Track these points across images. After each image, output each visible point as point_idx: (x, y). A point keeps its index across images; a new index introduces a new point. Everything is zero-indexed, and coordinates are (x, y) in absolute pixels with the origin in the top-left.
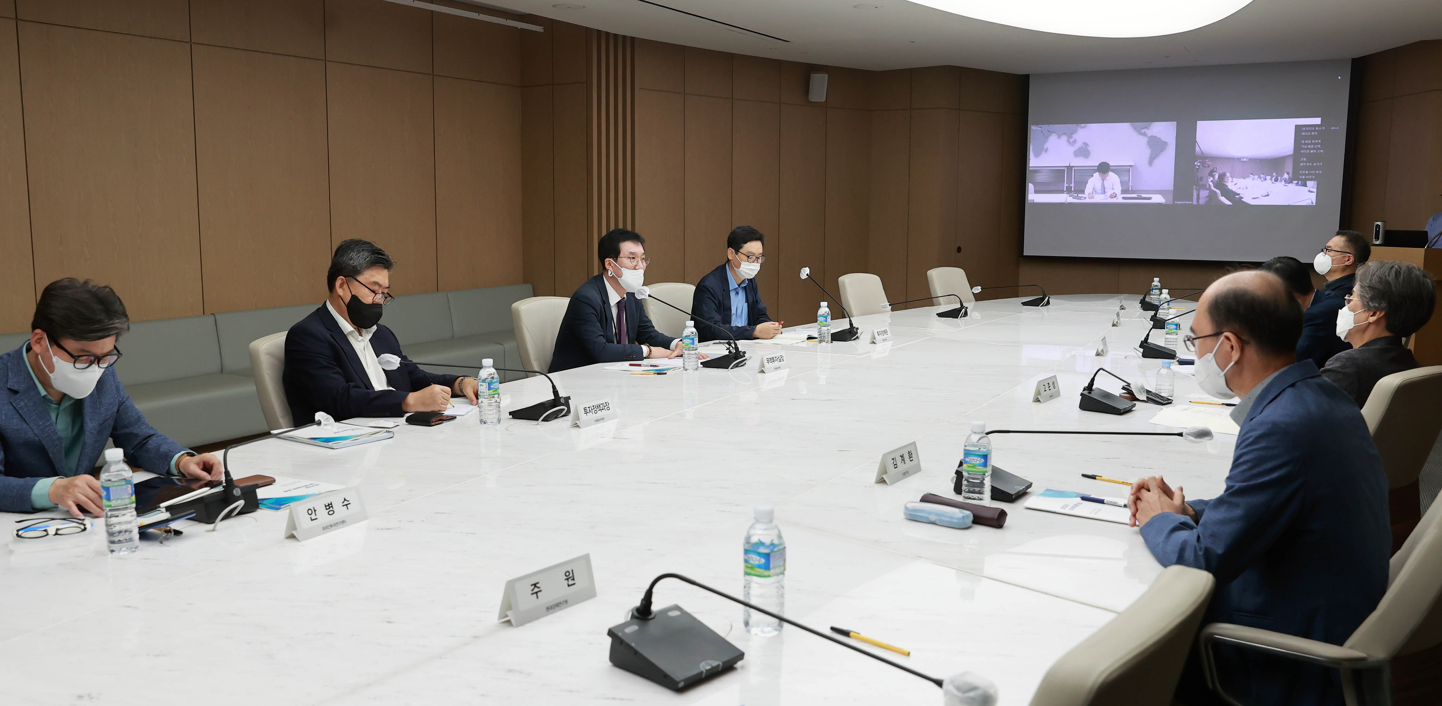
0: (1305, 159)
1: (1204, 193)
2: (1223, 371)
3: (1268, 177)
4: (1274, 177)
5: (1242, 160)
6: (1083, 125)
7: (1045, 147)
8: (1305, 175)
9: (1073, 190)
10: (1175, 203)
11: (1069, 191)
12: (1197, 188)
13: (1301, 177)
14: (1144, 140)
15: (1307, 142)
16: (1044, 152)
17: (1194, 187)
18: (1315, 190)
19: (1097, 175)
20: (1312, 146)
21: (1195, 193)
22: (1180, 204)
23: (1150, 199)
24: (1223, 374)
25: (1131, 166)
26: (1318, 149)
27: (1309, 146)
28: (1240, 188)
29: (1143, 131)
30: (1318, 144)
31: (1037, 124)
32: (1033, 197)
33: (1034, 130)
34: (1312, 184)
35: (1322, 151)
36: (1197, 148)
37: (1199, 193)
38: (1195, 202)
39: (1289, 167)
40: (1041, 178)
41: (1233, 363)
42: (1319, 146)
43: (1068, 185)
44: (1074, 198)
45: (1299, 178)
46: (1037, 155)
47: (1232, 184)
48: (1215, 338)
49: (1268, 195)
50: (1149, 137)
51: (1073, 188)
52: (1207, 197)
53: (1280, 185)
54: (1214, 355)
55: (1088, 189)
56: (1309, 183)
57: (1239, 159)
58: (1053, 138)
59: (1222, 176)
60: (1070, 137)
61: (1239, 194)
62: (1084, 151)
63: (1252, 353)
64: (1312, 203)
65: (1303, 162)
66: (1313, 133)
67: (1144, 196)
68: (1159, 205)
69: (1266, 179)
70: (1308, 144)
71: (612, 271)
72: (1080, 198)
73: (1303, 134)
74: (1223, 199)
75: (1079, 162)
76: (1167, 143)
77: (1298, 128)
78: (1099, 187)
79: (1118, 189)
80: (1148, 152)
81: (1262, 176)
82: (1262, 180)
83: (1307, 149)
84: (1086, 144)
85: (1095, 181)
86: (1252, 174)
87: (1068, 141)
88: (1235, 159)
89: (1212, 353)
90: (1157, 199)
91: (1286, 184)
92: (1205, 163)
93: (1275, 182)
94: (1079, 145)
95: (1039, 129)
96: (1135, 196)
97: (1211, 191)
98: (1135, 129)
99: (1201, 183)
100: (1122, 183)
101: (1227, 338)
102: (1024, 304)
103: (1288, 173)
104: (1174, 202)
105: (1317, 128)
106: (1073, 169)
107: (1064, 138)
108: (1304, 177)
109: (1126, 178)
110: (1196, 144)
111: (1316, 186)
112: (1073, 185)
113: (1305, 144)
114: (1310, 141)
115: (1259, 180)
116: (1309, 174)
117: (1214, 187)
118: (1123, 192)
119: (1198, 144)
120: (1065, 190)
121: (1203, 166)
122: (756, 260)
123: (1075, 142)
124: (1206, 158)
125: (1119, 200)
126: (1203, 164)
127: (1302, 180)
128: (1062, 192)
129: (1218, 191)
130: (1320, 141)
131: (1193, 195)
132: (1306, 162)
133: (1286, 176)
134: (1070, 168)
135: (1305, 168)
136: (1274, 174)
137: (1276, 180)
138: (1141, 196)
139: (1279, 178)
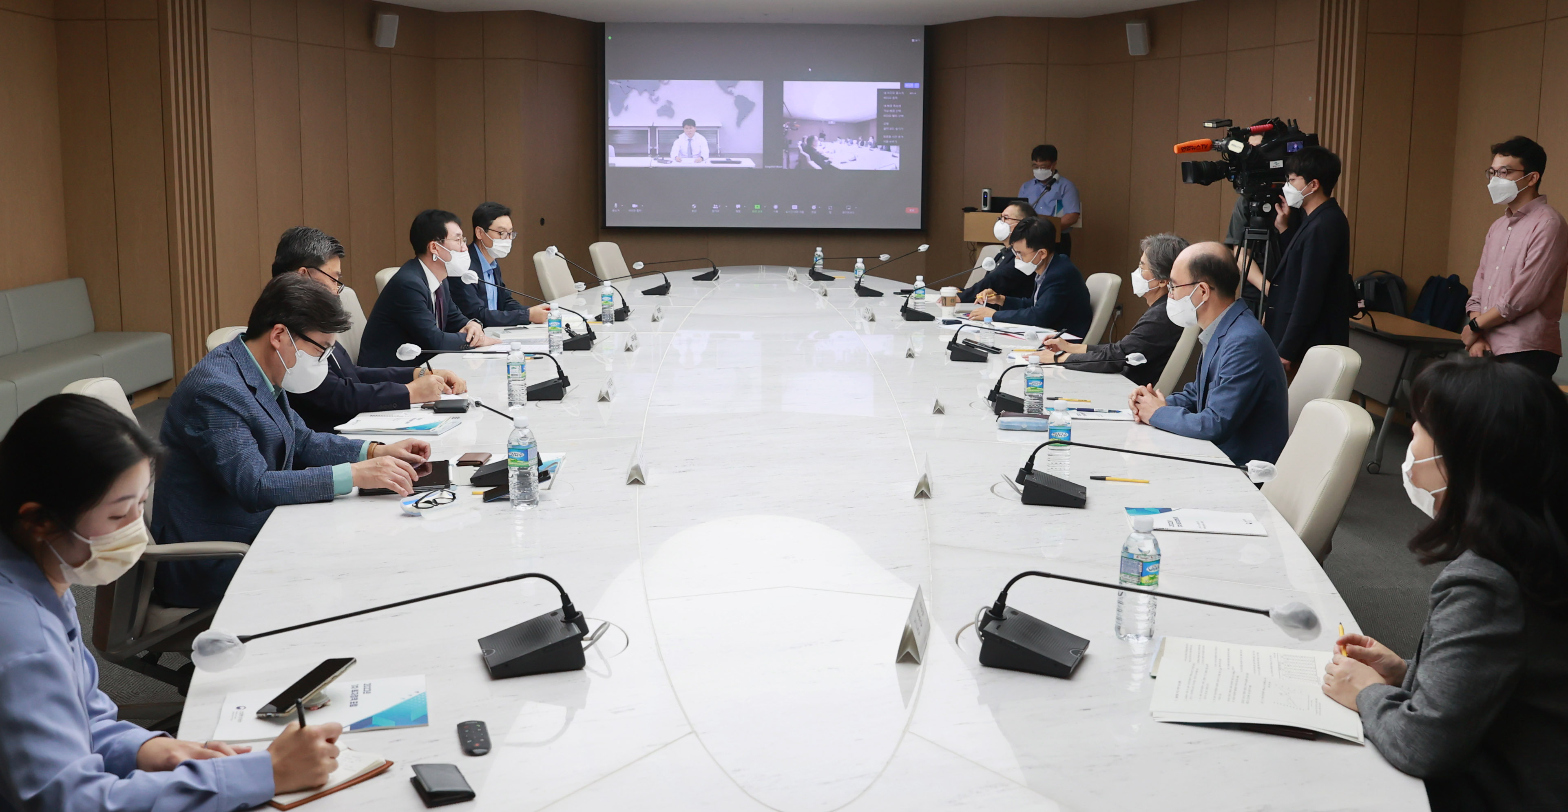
0: (888, 124)
1: (794, 157)
2: (1196, 307)
3: (855, 141)
4: (860, 142)
5: (829, 123)
6: (666, 81)
7: (625, 105)
8: (889, 139)
9: (657, 153)
10: (766, 167)
11: (653, 153)
12: (787, 151)
13: (884, 141)
14: (730, 100)
15: (888, 106)
16: (623, 111)
17: (784, 150)
18: (898, 155)
19: (683, 137)
20: (894, 111)
21: (785, 157)
22: (771, 169)
23: (739, 162)
24: (1195, 309)
25: (718, 127)
26: (899, 113)
27: (891, 111)
28: (828, 152)
29: (730, 89)
30: (899, 108)
31: (615, 78)
32: (614, 160)
33: (613, 86)
34: (895, 149)
35: (902, 116)
36: (784, 108)
37: (788, 156)
38: (785, 167)
39: (873, 130)
40: (621, 139)
41: (1203, 302)
42: (900, 111)
43: (651, 148)
44: (659, 162)
45: (882, 143)
46: (617, 113)
47: (821, 147)
48: (1192, 286)
49: (855, 160)
50: (735, 97)
51: (657, 151)
52: (797, 161)
53: (866, 149)
54: (1191, 297)
55: (674, 151)
56: (893, 148)
57: (826, 122)
58: (634, 94)
59: (811, 140)
60: (652, 95)
61: (827, 159)
62: (667, 110)
63: (1215, 295)
64: (896, 168)
65: (886, 126)
66: (894, 98)
67: (733, 159)
68: (750, 169)
69: (852, 143)
70: (890, 108)
71: (438, 255)
72: (666, 162)
73: (885, 98)
74: (813, 164)
75: (663, 122)
76: (754, 103)
77: (880, 92)
78: (685, 150)
79: (706, 152)
80: (734, 113)
81: (848, 140)
82: (849, 143)
83: (889, 113)
84: (669, 102)
85: (680, 144)
86: (839, 137)
87: (650, 99)
88: (821, 121)
89: (1189, 295)
90: (747, 163)
91: (871, 149)
92: (794, 126)
93: (861, 146)
94: (661, 103)
95: (617, 84)
96: (724, 159)
97: (801, 155)
98: (721, 87)
99: (791, 146)
100: (710, 145)
101: (1201, 286)
102: (695, 279)
103: (873, 138)
104: (764, 167)
105: (897, 93)
106: (657, 129)
107: (646, 95)
108: (887, 142)
109: (713, 140)
110: (784, 105)
111: (898, 151)
112: (657, 147)
113: (887, 108)
114: (891, 106)
115: (846, 144)
116: (892, 139)
117: (804, 151)
118: (711, 155)
119: (786, 106)
120: (649, 153)
121: (792, 129)
122: (508, 236)
123: (657, 99)
124: (794, 120)
125: (707, 163)
126: (791, 126)
127: (886, 144)
128: (646, 155)
129: (807, 155)
130: (900, 106)
131: (782, 159)
132: (889, 126)
133: (871, 140)
134: (653, 128)
135: (888, 132)
136: (860, 138)
137: (862, 144)
138: (730, 160)
139: (865, 142)
